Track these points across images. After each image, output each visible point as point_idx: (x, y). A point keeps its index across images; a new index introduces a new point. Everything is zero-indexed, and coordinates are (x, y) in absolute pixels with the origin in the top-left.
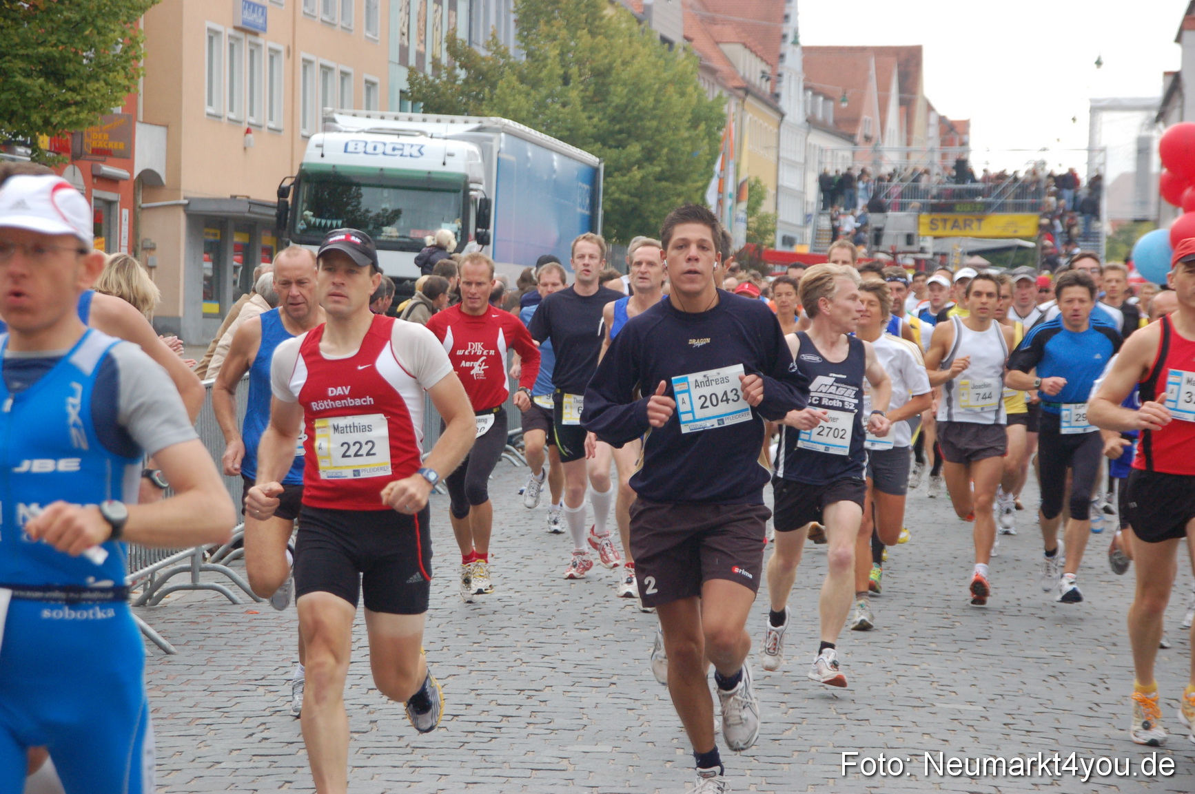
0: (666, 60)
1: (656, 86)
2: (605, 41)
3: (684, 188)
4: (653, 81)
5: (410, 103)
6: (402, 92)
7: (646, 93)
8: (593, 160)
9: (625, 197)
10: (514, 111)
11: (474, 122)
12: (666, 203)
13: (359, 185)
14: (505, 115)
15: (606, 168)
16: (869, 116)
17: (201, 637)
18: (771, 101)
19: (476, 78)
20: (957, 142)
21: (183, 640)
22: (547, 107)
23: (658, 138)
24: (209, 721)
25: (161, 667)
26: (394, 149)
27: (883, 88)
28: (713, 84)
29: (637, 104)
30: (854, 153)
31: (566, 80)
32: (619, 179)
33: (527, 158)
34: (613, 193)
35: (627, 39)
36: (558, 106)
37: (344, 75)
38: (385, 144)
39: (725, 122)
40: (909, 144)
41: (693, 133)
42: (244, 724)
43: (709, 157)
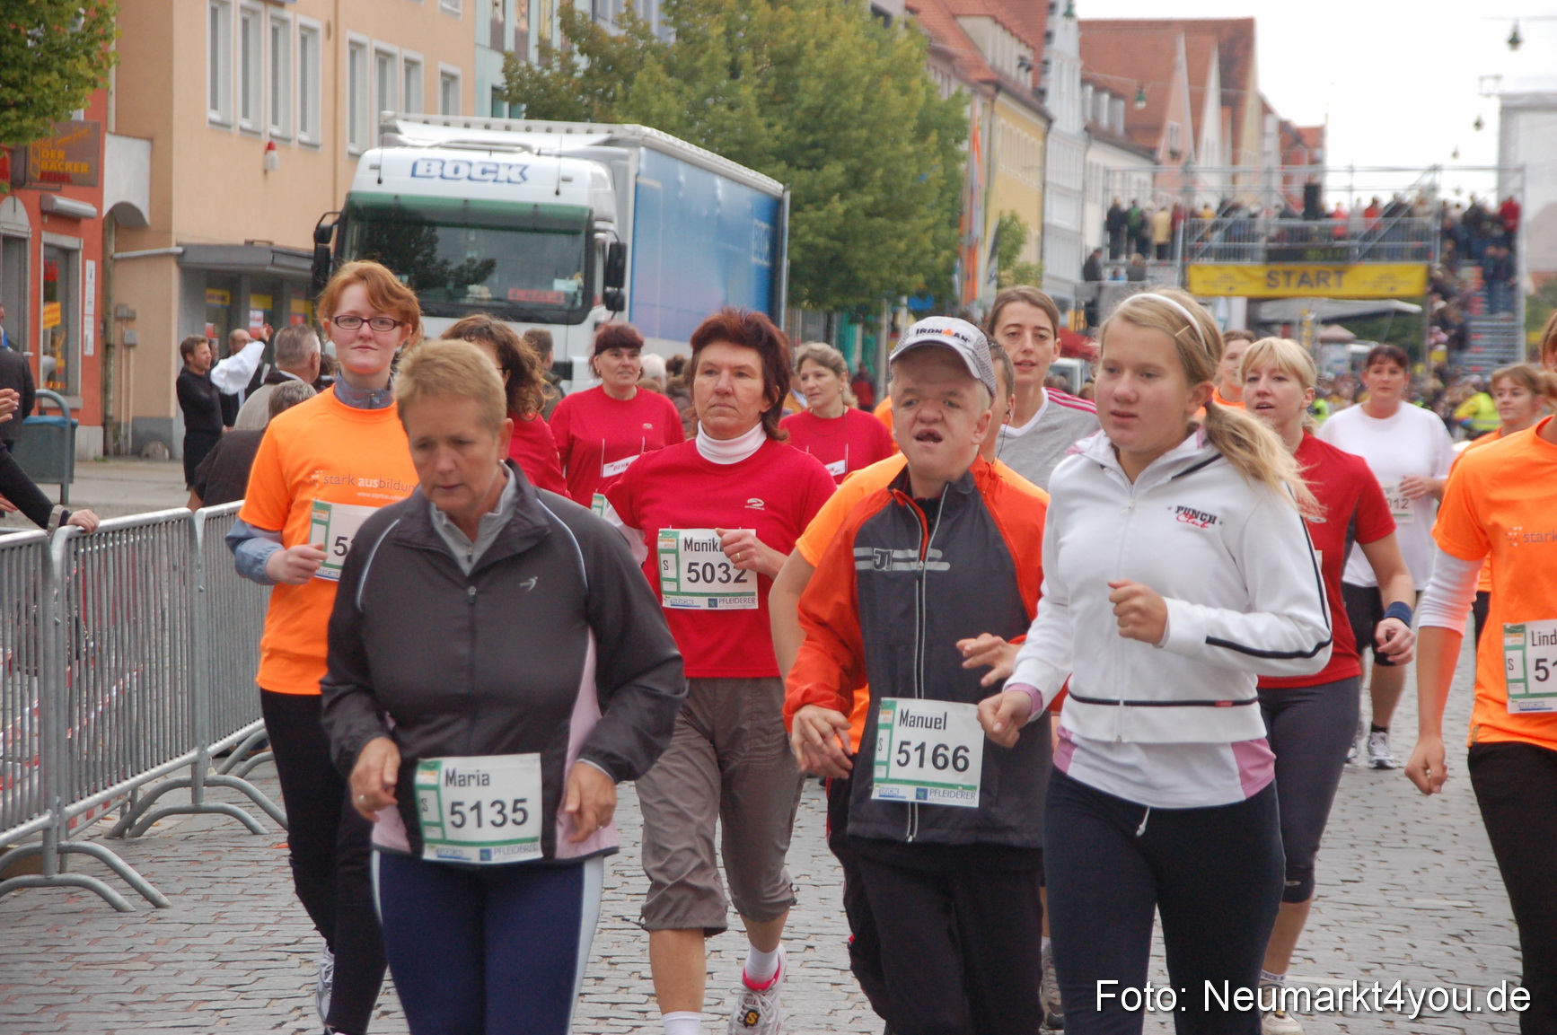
0: (879, 40)
1: (867, 79)
2: (792, 14)
3: (908, 227)
4: (861, 72)
5: (506, 106)
6: (494, 89)
7: (851, 90)
8: (775, 186)
9: (821, 241)
10: (660, 116)
11: (601, 132)
12: (881, 249)
13: (432, 224)
14: (646, 122)
15: (793, 198)
16: (1176, 121)
17: (206, 882)
18: (1034, 101)
19: (603, 69)
20: (1306, 159)
21: (179, 888)
22: (707, 110)
23: (869, 154)
24: (219, 1005)
25: (147, 927)
26: (484, 172)
27: (1197, 81)
28: (949, 76)
29: (838, 105)
30: (1154, 176)
31: (734, 71)
32: (813, 215)
33: (679, 184)
34: (804, 235)
35: (823, 10)
36: (723, 109)
37: (411, 64)
38: (470, 164)
39: (966, 130)
40: (1235, 161)
41: (920, 146)
42: (269, 1010)
43: (943, 182)
